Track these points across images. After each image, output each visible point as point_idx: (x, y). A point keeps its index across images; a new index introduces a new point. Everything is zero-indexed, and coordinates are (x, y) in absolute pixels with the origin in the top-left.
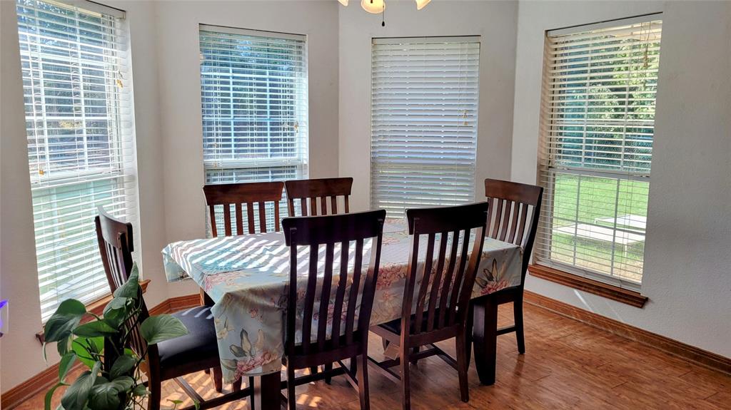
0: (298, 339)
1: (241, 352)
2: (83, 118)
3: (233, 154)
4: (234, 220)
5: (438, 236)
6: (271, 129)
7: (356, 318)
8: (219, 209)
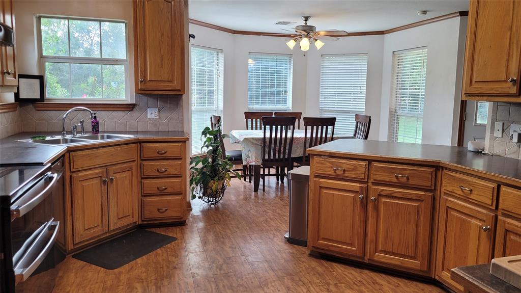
0: (267, 157)
1: (248, 157)
2: (207, 88)
3: (260, 104)
4: (254, 124)
5: (315, 127)
6: (277, 94)
7: (287, 153)
8: (249, 121)
